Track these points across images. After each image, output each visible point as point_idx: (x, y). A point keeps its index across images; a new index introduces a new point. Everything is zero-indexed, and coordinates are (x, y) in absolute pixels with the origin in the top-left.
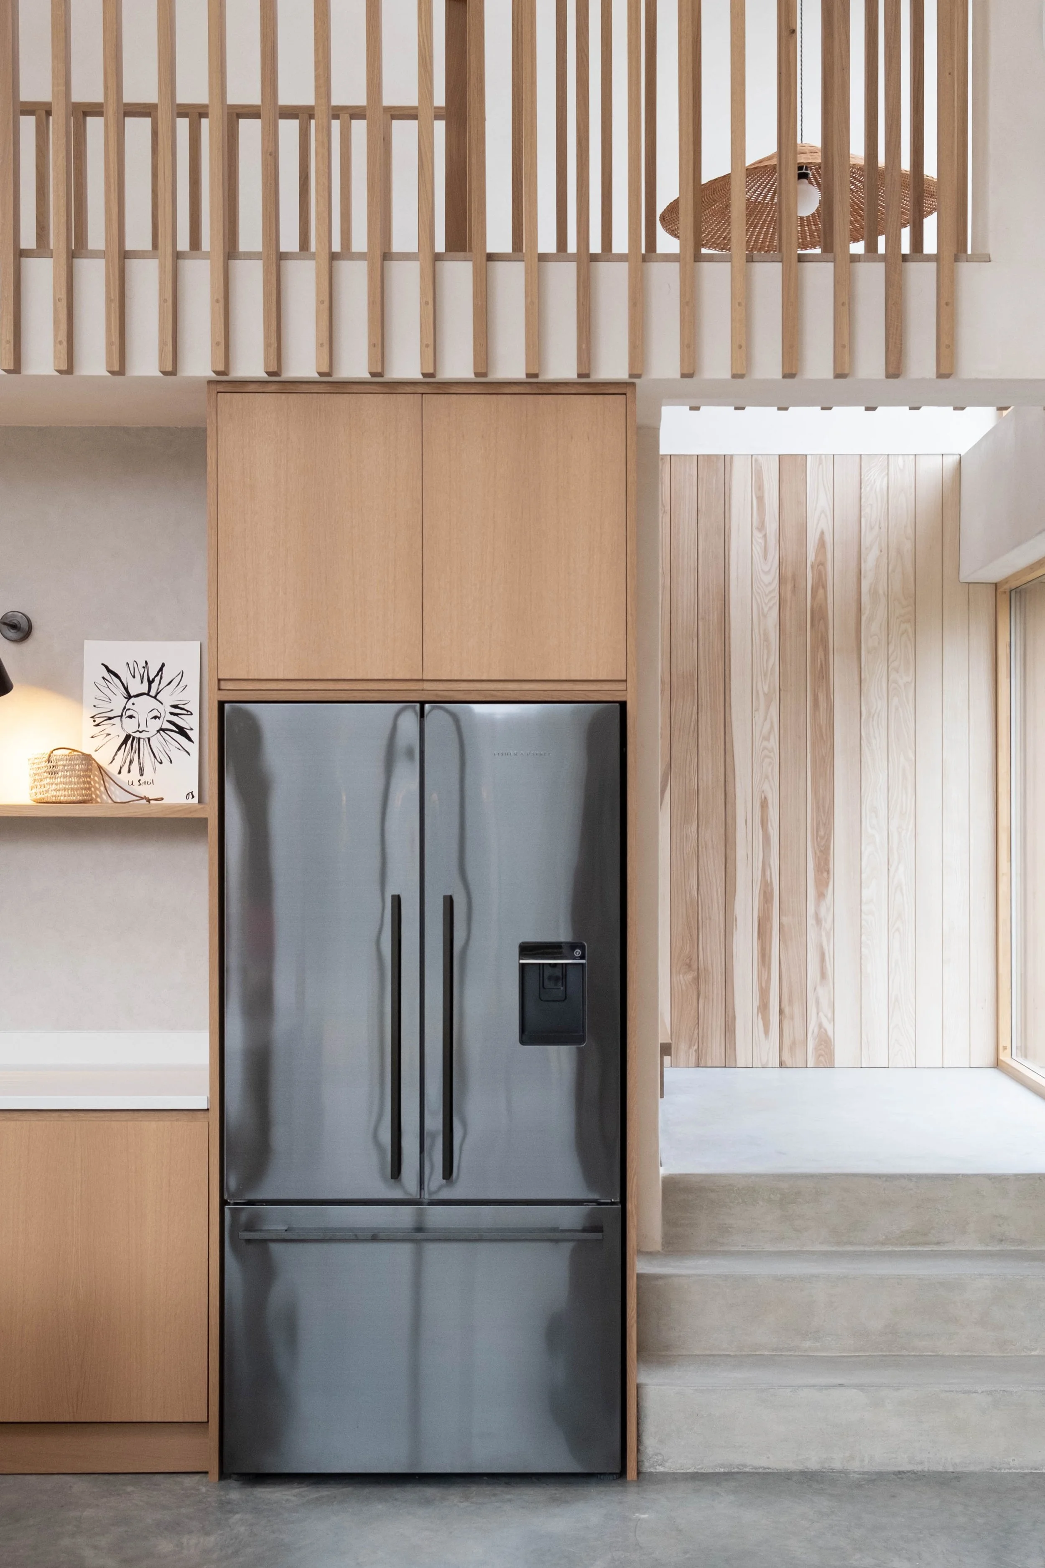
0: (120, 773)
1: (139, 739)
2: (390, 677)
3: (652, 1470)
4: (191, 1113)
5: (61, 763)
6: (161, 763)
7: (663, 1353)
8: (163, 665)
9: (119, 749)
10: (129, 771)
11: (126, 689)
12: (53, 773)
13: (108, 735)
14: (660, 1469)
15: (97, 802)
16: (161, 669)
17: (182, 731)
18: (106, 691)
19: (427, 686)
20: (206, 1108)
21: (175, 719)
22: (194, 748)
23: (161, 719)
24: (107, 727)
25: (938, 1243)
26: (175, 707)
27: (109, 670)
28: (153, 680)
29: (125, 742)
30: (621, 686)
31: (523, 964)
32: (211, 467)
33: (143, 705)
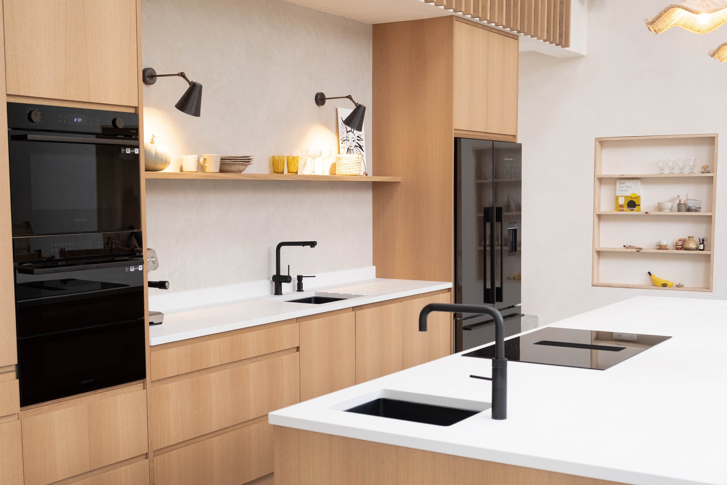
1: (351, 150)
2: (482, 131)
11: (346, 129)
13: (344, 147)
17: (360, 147)
20: (451, 287)
21: (358, 142)
22: (364, 154)
23: (355, 141)
24: (344, 144)
26: (358, 137)
29: (348, 151)
30: (515, 138)
33: (351, 136)
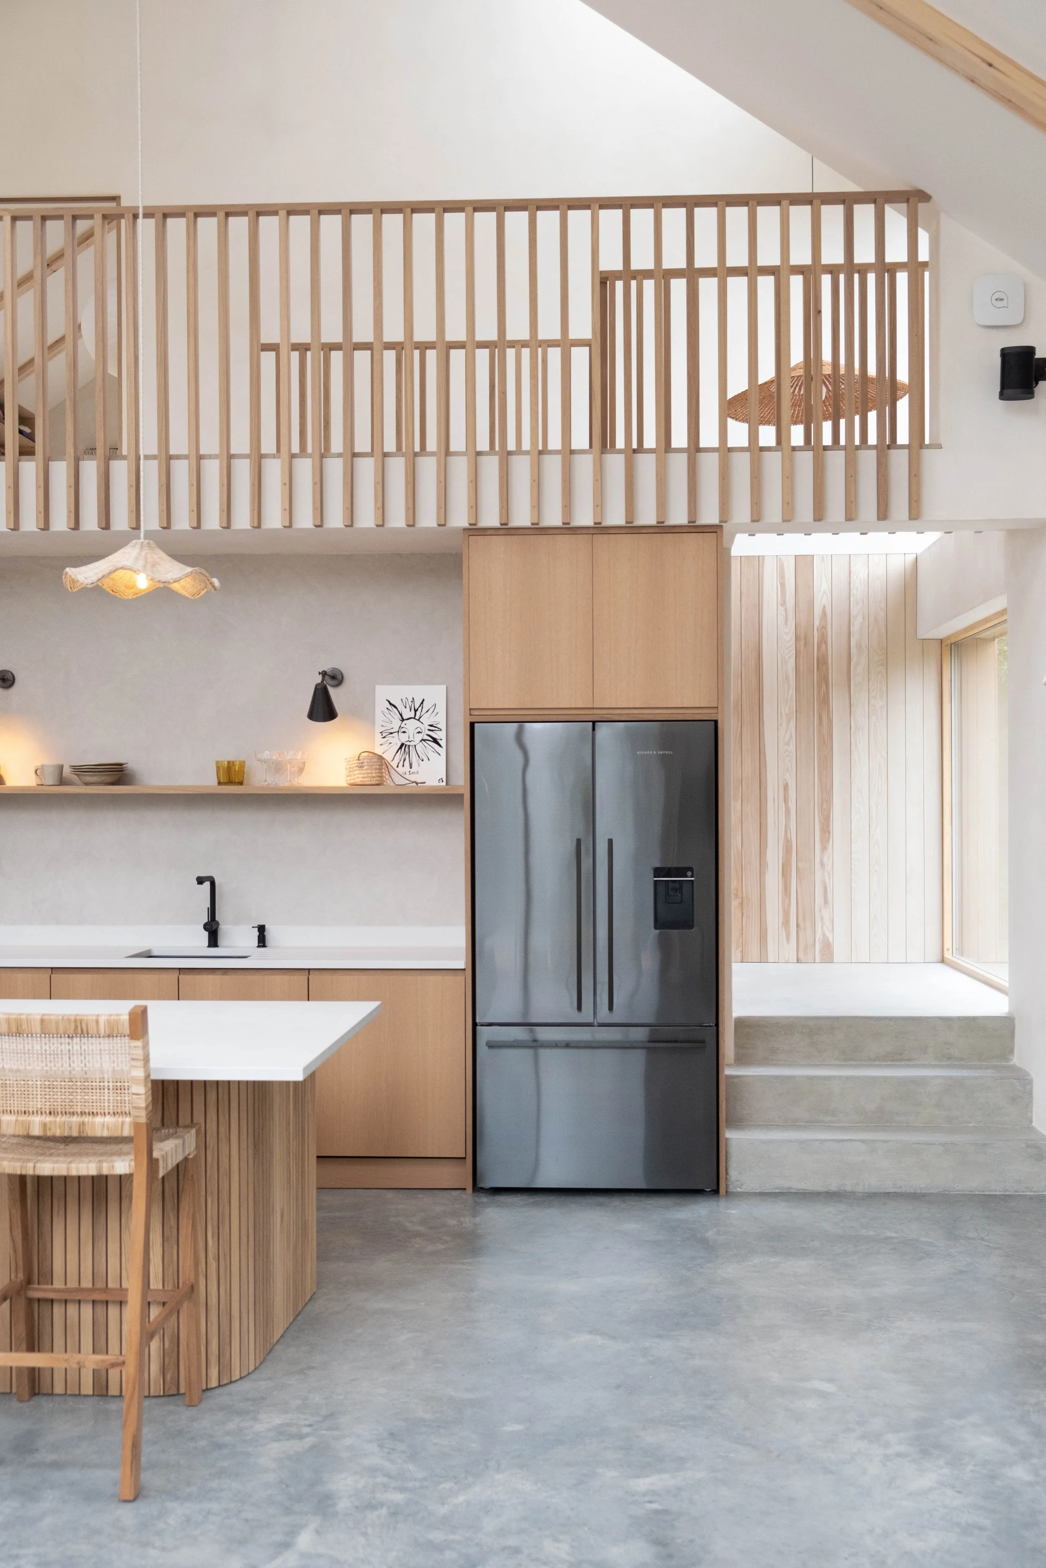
0: (398, 767)
1: (409, 746)
2: (573, 706)
3: (735, 1190)
4: (454, 971)
5: (366, 761)
6: (423, 760)
7: (738, 1124)
8: (423, 700)
9: (397, 752)
10: (403, 766)
11: (401, 715)
12: (361, 767)
13: (390, 743)
14: (739, 1190)
15: (384, 785)
16: (422, 703)
17: (435, 741)
18: (389, 716)
19: (596, 712)
20: (463, 968)
21: (431, 733)
22: (443, 751)
23: (423, 733)
24: (390, 738)
25: (909, 1060)
26: (431, 726)
27: (391, 704)
28: (417, 709)
29: (401, 748)
30: (714, 711)
31: (656, 881)
32: (465, 581)
33: (411, 725)
